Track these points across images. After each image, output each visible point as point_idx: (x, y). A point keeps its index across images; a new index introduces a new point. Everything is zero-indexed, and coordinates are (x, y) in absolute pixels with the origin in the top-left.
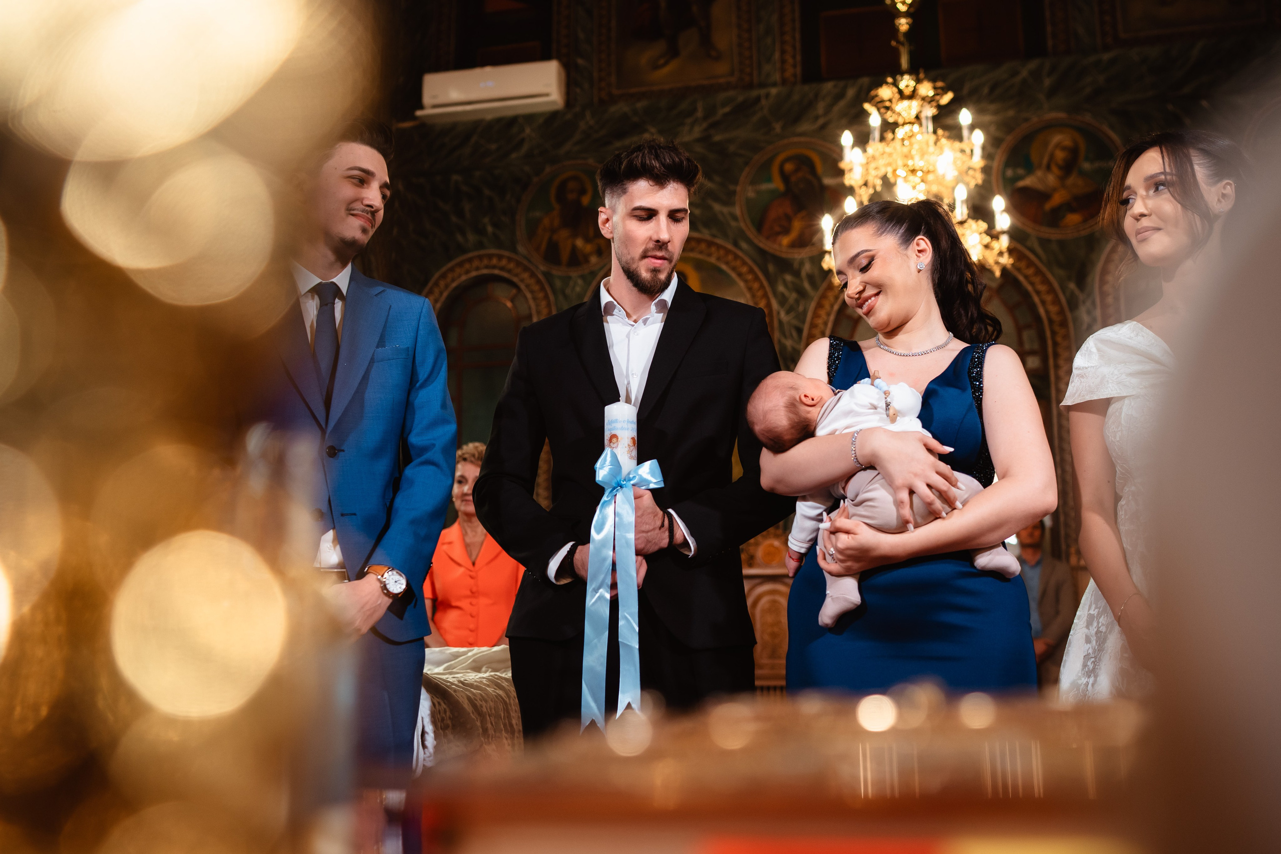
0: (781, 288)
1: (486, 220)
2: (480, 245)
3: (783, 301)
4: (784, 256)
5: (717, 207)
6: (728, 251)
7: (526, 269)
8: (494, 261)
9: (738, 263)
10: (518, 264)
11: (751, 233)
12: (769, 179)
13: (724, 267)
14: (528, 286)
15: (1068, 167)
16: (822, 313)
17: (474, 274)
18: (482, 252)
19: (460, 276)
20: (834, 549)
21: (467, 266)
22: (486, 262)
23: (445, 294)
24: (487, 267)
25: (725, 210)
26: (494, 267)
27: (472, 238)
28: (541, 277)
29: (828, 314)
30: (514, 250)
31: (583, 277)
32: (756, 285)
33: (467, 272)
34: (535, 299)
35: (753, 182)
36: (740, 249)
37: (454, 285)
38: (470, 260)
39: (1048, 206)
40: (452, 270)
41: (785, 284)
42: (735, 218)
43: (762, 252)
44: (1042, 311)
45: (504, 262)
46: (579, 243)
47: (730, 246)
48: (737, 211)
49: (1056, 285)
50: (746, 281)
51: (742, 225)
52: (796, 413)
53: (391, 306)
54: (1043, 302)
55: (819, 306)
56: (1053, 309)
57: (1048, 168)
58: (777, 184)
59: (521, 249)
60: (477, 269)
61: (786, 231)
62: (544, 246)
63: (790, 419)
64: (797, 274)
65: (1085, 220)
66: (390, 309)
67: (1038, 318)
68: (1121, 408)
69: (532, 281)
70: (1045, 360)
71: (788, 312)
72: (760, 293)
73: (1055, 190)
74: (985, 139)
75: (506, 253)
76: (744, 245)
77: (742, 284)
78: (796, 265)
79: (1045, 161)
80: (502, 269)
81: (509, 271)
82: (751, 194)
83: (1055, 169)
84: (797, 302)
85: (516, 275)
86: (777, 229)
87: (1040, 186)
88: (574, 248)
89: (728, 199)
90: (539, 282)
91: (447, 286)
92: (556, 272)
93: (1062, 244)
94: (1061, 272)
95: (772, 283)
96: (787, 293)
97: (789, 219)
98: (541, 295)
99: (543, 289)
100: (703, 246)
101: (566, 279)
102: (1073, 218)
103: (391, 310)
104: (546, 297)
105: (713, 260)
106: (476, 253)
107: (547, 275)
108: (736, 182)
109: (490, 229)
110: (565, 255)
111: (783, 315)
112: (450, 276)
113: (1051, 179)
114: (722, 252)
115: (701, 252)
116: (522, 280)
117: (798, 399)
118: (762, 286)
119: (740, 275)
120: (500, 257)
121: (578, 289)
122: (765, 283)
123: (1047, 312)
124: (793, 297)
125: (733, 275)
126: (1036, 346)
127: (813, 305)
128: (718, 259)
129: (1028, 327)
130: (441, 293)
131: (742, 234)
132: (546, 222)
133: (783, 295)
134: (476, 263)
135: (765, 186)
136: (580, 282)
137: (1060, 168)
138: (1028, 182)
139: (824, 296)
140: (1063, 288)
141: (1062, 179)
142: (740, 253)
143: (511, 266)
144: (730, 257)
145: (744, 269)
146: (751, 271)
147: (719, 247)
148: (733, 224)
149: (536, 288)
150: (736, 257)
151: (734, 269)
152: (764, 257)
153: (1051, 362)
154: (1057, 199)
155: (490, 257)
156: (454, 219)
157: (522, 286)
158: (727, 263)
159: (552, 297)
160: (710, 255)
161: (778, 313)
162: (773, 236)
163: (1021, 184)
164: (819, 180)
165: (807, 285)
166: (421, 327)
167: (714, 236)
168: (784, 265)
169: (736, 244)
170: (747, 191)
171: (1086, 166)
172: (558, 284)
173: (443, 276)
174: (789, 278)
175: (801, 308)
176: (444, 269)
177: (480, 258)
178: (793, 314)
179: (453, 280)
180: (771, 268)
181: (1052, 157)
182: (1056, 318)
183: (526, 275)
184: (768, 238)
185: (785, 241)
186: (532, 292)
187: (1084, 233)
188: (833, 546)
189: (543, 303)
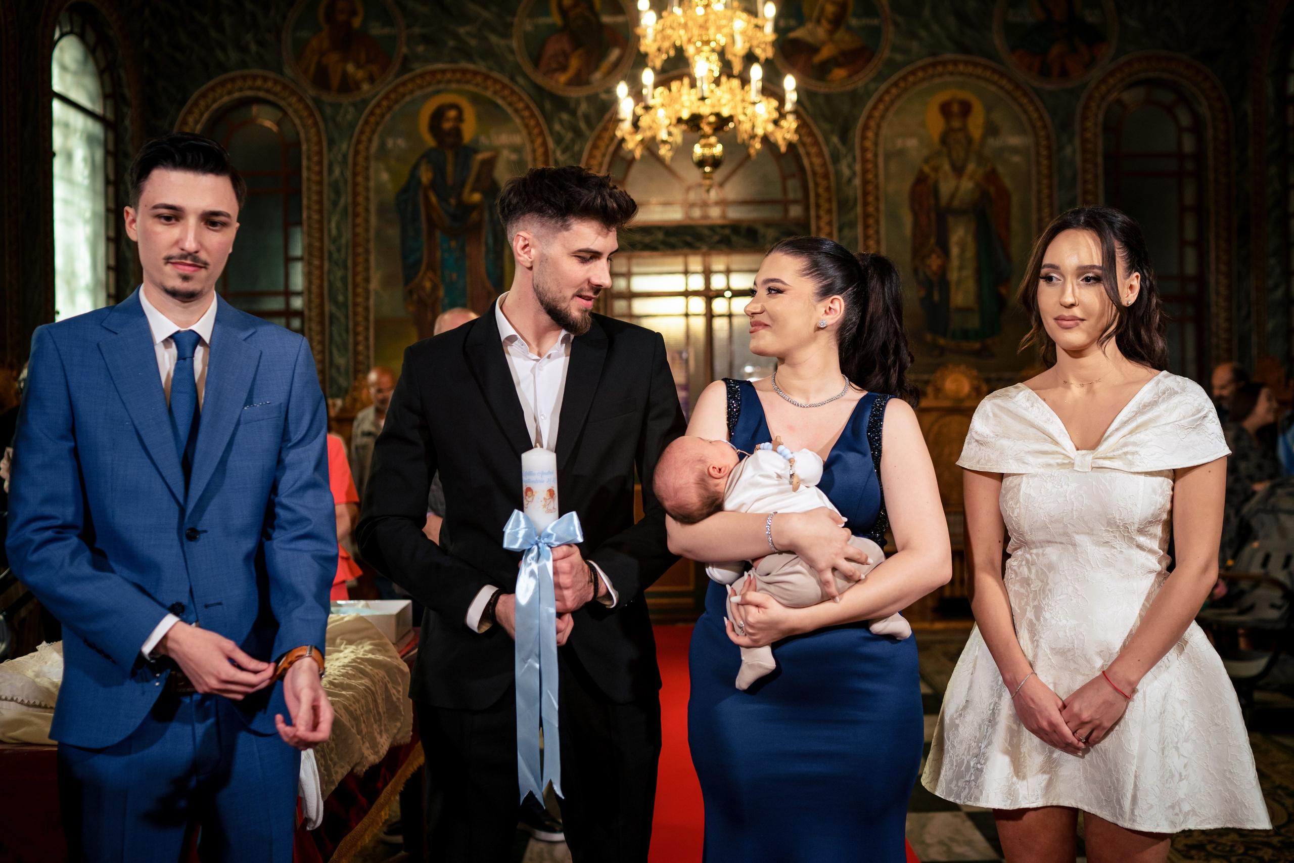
0: (557, 127)
1: (249, 37)
2: (243, 64)
3: (559, 140)
4: (560, 93)
5: (494, 39)
6: (505, 86)
7: (293, 93)
8: (259, 83)
9: (514, 99)
10: (285, 87)
11: (528, 68)
12: (547, 13)
13: (500, 102)
14: (296, 111)
15: (837, 22)
16: (598, 153)
17: (236, 95)
18: (246, 72)
19: (221, 97)
20: (743, 622)
21: (229, 86)
22: (249, 83)
23: (206, 116)
24: (251, 88)
25: (503, 42)
26: (259, 89)
27: (234, 55)
28: (310, 102)
29: (604, 155)
30: (281, 72)
31: (354, 105)
32: (532, 123)
33: (230, 93)
34: (304, 125)
35: (531, 15)
36: (516, 83)
37: (215, 106)
38: (233, 80)
39: (817, 59)
40: (213, 89)
41: (561, 122)
42: (512, 52)
43: (539, 89)
44: (806, 162)
45: (270, 84)
46: (350, 68)
47: (506, 81)
48: (514, 44)
49: (821, 138)
50: (522, 118)
51: (519, 59)
52: (706, 488)
53: (261, 353)
54: (808, 154)
55: (595, 146)
56: (817, 161)
57: (818, 21)
58: (555, 19)
59: (288, 71)
60: (241, 90)
61: (564, 68)
62: (312, 69)
63: (700, 495)
64: (573, 113)
65: (850, 76)
66: (260, 356)
67: (802, 169)
68: (1019, 485)
69: (301, 107)
70: (807, 209)
71: (564, 151)
72: (536, 131)
73: (823, 43)
74: (776, 13)
75: (272, 75)
76: (521, 80)
77: (518, 121)
78: (572, 105)
79: (815, 14)
80: (268, 91)
81: (276, 94)
82: (529, 27)
83: (824, 22)
84: (573, 141)
85: (284, 99)
86: (554, 65)
87: (810, 39)
88: (345, 74)
89: (506, 31)
90: (307, 107)
91: (207, 107)
92: (327, 98)
93: (827, 97)
94: (826, 126)
95: (549, 121)
96: (563, 132)
97: (566, 56)
98: (310, 122)
99: (312, 115)
100: (479, 79)
101: (337, 106)
102: (839, 73)
103: (262, 358)
104: (316, 124)
105: (489, 94)
106: (238, 73)
107: (317, 101)
108: (513, 13)
109: (253, 47)
110: (335, 81)
111: (558, 154)
112: (211, 96)
113: (821, 32)
114: (498, 87)
115: (477, 85)
116: (290, 105)
117: (706, 473)
118: (538, 124)
119: (516, 111)
120: (265, 79)
121: (349, 117)
122: (542, 121)
123: (811, 164)
124: (569, 136)
125: (509, 111)
126: (799, 195)
127: (588, 146)
128: (495, 93)
129: (792, 176)
130: (202, 114)
131: (518, 68)
132: (314, 43)
133: (559, 133)
134: (239, 83)
135: (543, 20)
136: (351, 110)
137: (830, 22)
138: (799, 34)
139: (599, 137)
140: (827, 141)
141: (831, 33)
142: (516, 89)
143: (278, 88)
144: (506, 92)
145: (521, 106)
146: (527, 107)
147: (496, 81)
148: (510, 58)
149: (305, 114)
150: (513, 92)
151: (510, 104)
152: (540, 94)
153: (813, 213)
154: (826, 53)
155: (255, 77)
156: (213, 34)
157: (290, 111)
158: (504, 98)
159: (321, 125)
160: (486, 88)
161: (554, 152)
162: (550, 72)
163: (793, 35)
164: (597, 16)
165: (583, 125)
166: (296, 379)
167: (491, 69)
168: (561, 103)
169: (512, 79)
170: (524, 24)
171: (854, 22)
172: (328, 111)
173: (204, 95)
174: (565, 116)
175: (576, 148)
176: (204, 88)
177: (244, 78)
178: (568, 154)
179: (214, 101)
180: (548, 105)
181: (822, 10)
182: (820, 170)
183: (293, 100)
184: (545, 74)
185: (563, 78)
186: (300, 118)
187: (849, 88)
188: (742, 619)
189: (313, 131)
